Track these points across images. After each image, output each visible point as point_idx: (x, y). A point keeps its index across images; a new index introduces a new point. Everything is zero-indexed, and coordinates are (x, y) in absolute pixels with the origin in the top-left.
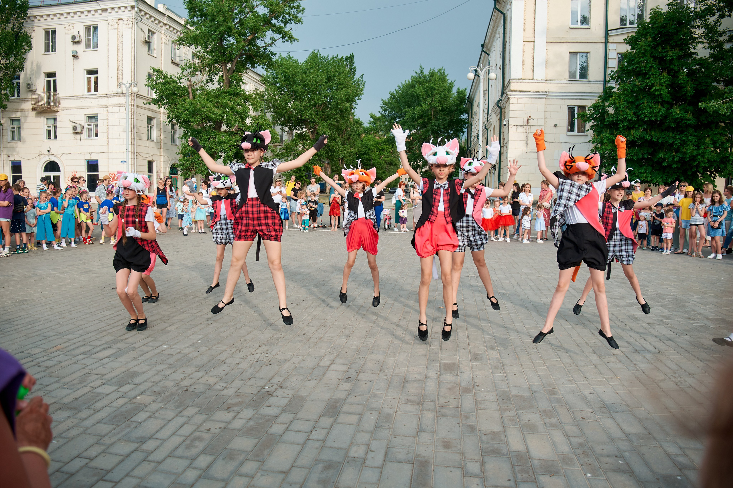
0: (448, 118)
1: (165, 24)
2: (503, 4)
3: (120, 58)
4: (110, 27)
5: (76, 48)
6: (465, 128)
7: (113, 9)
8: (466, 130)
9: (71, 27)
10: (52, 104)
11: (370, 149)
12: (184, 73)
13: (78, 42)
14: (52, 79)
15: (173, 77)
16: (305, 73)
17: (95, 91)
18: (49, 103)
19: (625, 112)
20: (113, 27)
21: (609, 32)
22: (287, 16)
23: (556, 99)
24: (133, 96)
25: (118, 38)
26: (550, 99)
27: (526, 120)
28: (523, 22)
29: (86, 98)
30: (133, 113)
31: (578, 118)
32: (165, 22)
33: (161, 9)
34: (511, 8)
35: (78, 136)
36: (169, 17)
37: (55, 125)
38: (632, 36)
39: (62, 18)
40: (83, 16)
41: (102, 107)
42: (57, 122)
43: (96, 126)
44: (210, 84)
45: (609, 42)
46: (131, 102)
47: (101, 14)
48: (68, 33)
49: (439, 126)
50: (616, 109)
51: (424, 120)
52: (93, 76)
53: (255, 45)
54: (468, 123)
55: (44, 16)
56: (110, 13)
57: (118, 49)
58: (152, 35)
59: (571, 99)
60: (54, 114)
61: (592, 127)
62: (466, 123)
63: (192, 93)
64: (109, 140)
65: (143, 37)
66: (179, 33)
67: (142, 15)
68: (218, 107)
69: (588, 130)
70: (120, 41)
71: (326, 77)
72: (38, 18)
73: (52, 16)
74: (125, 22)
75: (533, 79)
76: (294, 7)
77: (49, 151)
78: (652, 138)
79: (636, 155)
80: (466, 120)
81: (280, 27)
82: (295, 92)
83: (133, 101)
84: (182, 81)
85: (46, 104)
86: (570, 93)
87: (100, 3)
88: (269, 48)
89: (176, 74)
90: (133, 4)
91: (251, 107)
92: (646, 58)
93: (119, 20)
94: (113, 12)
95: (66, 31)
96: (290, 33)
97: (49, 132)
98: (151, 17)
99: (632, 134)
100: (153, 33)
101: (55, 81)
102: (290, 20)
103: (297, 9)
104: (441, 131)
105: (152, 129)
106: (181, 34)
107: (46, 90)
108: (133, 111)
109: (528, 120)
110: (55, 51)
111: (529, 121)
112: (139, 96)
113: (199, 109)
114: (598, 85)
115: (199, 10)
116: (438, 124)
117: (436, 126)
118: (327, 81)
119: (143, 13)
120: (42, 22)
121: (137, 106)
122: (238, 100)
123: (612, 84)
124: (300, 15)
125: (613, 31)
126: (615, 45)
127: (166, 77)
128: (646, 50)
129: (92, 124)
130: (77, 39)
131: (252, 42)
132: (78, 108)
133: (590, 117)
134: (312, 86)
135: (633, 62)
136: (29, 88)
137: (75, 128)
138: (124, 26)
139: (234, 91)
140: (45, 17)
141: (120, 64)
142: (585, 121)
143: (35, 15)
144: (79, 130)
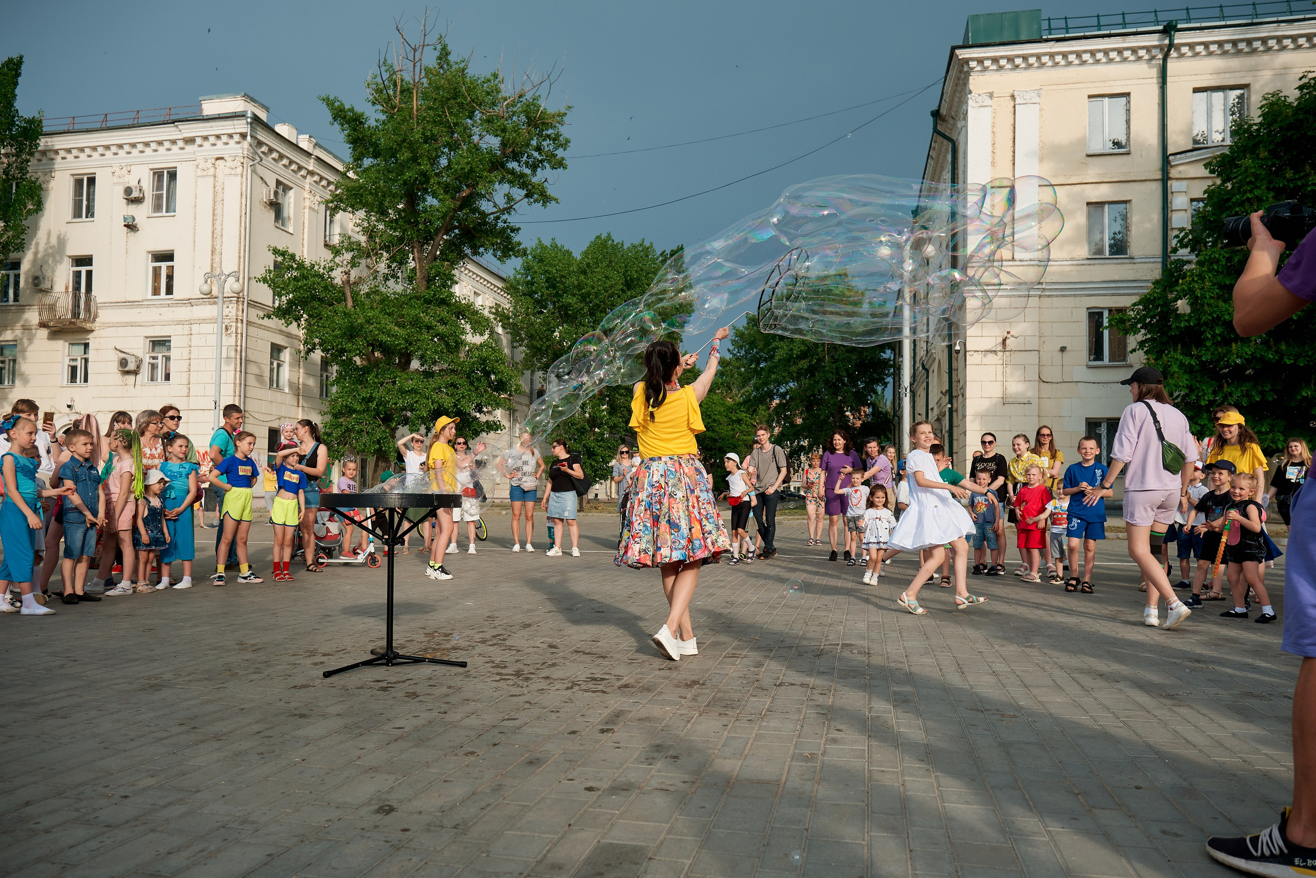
0: (854, 357)
1: (311, 173)
2: (951, 121)
3: (218, 232)
4: (200, 173)
5: (133, 210)
6: (888, 375)
7: (206, 138)
8: (890, 380)
9: (124, 171)
10: (82, 316)
11: (715, 420)
12: (337, 260)
13: (138, 201)
14: (83, 270)
15: (316, 267)
16: (584, 272)
17: (167, 294)
18: (76, 315)
19: (1217, 307)
20: (205, 174)
21: (1171, 158)
22: (536, 154)
23: (1063, 296)
24: (240, 303)
25: (215, 193)
26: (1049, 296)
27: (1001, 340)
28: (990, 149)
29: (148, 306)
30: (239, 336)
31: (1111, 326)
32: (311, 168)
33: (304, 143)
34: (966, 126)
35: (131, 378)
36: (318, 159)
37: (86, 356)
38: (1223, 156)
39: (109, 154)
40: (148, 151)
41: (180, 323)
42: (90, 352)
43: (168, 359)
44: (391, 283)
45: (1171, 179)
46: (237, 315)
47: (182, 149)
48: (118, 183)
49: (837, 373)
50: (1195, 303)
51: (811, 360)
52: (164, 265)
53: (476, 210)
54: (894, 366)
55: (73, 151)
56: (201, 146)
57: (214, 215)
58: (284, 191)
59: (1094, 295)
60: (83, 336)
61: (1142, 344)
62: (891, 366)
63: (352, 297)
64: (191, 386)
65: (265, 193)
66: (332, 187)
67: (263, 153)
68: (401, 326)
69: (1134, 350)
70: (218, 199)
71: (623, 281)
72: (62, 154)
73: (88, 151)
74: (230, 164)
75: (1013, 259)
76: (548, 136)
77: (69, 406)
78: (1281, 358)
79: (1248, 395)
80: (889, 360)
81: (522, 175)
82: (566, 307)
83: (240, 313)
84: (333, 274)
85: (69, 316)
86: (1091, 282)
87: (180, 127)
88: (504, 217)
89: (322, 260)
90: (244, 130)
91: (468, 327)
92: (1257, 192)
93: (218, 159)
94: (207, 145)
95: (116, 180)
96: (543, 188)
97: (74, 370)
98: (281, 157)
99: (1234, 351)
100: (287, 188)
101: (89, 274)
102: (542, 161)
103: (554, 140)
104: (842, 381)
105: (281, 369)
106: (336, 189)
107: (70, 289)
108: (239, 331)
109: (1004, 340)
110: (92, 216)
111: (1008, 342)
112: (253, 304)
113: (362, 326)
114: (1151, 265)
115: (372, 144)
116: (837, 369)
117: (832, 373)
118: (625, 288)
119: (265, 149)
120: (69, 162)
121: (249, 323)
122: (443, 312)
123: (1184, 253)
124: (560, 153)
125: (1179, 156)
126: (1185, 183)
127: (301, 266)
128: (1256, 176)
129: (160, 356)
130: (135, 194)
131: (467, 202)
132: (132, 325)
133: (1137, 323)
134: (596, 297)
135: (1230, 204)
136: (36, 285)
137: (123, 363)
138: (228, 171)
139: (435, 295)
140: (75, 152)
141: (218, 242)
142: (1127, 332)
143: (56, 147)
144: (131, 366)
